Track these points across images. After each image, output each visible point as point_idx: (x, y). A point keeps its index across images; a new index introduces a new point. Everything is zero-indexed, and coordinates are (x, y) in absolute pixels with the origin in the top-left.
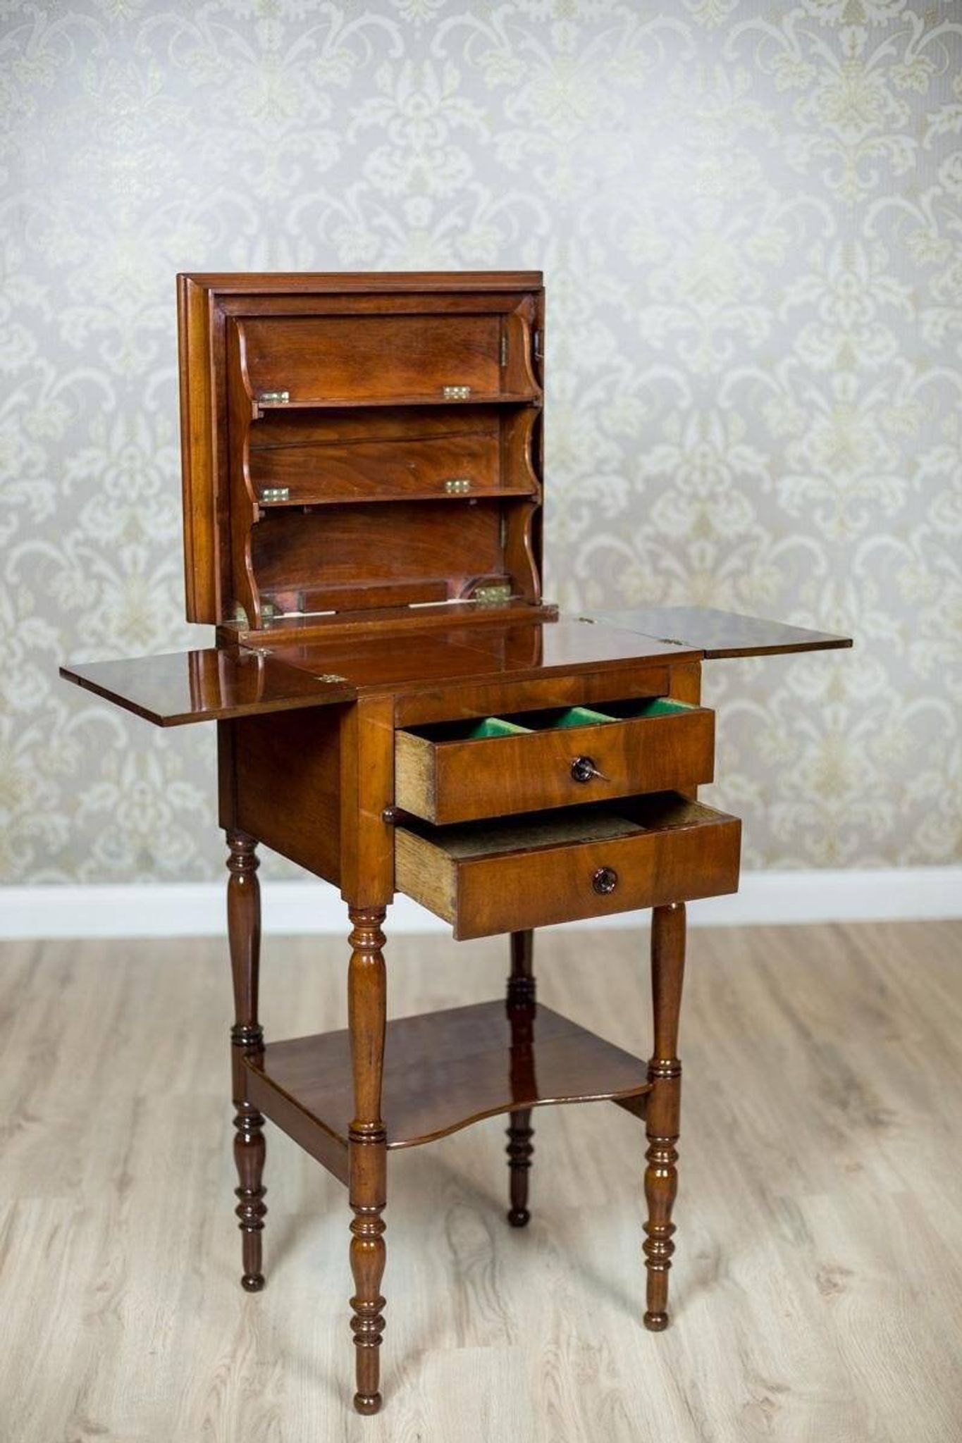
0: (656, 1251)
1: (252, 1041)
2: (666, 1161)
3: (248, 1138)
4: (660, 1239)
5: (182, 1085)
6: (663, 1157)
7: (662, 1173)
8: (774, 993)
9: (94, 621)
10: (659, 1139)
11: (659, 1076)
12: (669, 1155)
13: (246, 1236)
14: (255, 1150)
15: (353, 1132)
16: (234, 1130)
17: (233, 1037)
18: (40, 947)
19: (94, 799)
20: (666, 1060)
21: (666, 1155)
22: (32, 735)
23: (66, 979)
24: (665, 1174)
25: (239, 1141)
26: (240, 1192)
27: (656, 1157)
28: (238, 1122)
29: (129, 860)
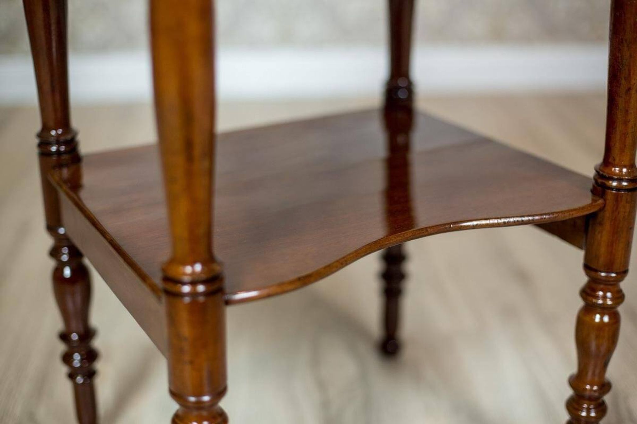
0: (584, 414)
1: (63, 148)
2: (609, 302)
3: (67, 272)
4: (591, 399)
6: (604, 297)
7: (601, 319)
10: (603, 274)
11: (611, 188)
12: (613, 295)
13: (76, 387)
14: (78, 288)
15: (167, 279)
16: (51, 264)
17: (40, 145)
20: (621, 167)
21: (609, 295)
24: (606, 319)
25: (57, 275)
26: (64, 337)
27: (597, 297)
28: (55, 253)
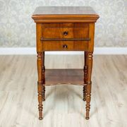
0: (88, 109)
5: (32, 75)
8: (115, 65)
9: (21, 11)
18: (14, 56)
19: (22, 36)
22: (13, 27)
23: (17, 60)
29: (26, 44)
